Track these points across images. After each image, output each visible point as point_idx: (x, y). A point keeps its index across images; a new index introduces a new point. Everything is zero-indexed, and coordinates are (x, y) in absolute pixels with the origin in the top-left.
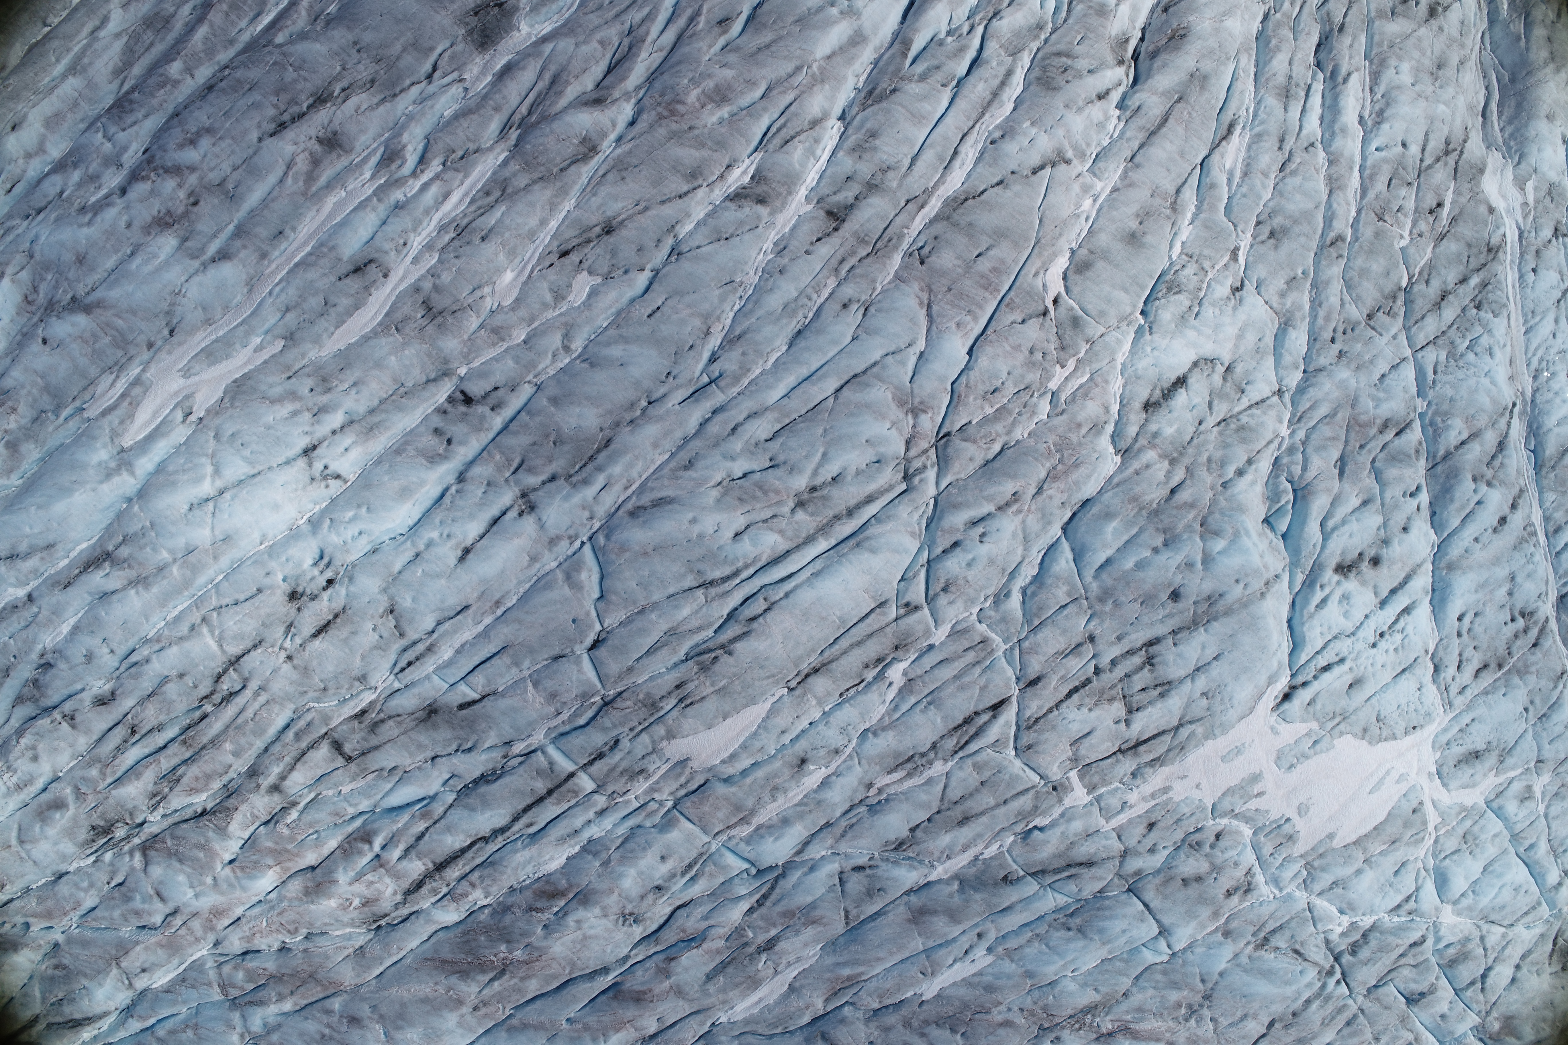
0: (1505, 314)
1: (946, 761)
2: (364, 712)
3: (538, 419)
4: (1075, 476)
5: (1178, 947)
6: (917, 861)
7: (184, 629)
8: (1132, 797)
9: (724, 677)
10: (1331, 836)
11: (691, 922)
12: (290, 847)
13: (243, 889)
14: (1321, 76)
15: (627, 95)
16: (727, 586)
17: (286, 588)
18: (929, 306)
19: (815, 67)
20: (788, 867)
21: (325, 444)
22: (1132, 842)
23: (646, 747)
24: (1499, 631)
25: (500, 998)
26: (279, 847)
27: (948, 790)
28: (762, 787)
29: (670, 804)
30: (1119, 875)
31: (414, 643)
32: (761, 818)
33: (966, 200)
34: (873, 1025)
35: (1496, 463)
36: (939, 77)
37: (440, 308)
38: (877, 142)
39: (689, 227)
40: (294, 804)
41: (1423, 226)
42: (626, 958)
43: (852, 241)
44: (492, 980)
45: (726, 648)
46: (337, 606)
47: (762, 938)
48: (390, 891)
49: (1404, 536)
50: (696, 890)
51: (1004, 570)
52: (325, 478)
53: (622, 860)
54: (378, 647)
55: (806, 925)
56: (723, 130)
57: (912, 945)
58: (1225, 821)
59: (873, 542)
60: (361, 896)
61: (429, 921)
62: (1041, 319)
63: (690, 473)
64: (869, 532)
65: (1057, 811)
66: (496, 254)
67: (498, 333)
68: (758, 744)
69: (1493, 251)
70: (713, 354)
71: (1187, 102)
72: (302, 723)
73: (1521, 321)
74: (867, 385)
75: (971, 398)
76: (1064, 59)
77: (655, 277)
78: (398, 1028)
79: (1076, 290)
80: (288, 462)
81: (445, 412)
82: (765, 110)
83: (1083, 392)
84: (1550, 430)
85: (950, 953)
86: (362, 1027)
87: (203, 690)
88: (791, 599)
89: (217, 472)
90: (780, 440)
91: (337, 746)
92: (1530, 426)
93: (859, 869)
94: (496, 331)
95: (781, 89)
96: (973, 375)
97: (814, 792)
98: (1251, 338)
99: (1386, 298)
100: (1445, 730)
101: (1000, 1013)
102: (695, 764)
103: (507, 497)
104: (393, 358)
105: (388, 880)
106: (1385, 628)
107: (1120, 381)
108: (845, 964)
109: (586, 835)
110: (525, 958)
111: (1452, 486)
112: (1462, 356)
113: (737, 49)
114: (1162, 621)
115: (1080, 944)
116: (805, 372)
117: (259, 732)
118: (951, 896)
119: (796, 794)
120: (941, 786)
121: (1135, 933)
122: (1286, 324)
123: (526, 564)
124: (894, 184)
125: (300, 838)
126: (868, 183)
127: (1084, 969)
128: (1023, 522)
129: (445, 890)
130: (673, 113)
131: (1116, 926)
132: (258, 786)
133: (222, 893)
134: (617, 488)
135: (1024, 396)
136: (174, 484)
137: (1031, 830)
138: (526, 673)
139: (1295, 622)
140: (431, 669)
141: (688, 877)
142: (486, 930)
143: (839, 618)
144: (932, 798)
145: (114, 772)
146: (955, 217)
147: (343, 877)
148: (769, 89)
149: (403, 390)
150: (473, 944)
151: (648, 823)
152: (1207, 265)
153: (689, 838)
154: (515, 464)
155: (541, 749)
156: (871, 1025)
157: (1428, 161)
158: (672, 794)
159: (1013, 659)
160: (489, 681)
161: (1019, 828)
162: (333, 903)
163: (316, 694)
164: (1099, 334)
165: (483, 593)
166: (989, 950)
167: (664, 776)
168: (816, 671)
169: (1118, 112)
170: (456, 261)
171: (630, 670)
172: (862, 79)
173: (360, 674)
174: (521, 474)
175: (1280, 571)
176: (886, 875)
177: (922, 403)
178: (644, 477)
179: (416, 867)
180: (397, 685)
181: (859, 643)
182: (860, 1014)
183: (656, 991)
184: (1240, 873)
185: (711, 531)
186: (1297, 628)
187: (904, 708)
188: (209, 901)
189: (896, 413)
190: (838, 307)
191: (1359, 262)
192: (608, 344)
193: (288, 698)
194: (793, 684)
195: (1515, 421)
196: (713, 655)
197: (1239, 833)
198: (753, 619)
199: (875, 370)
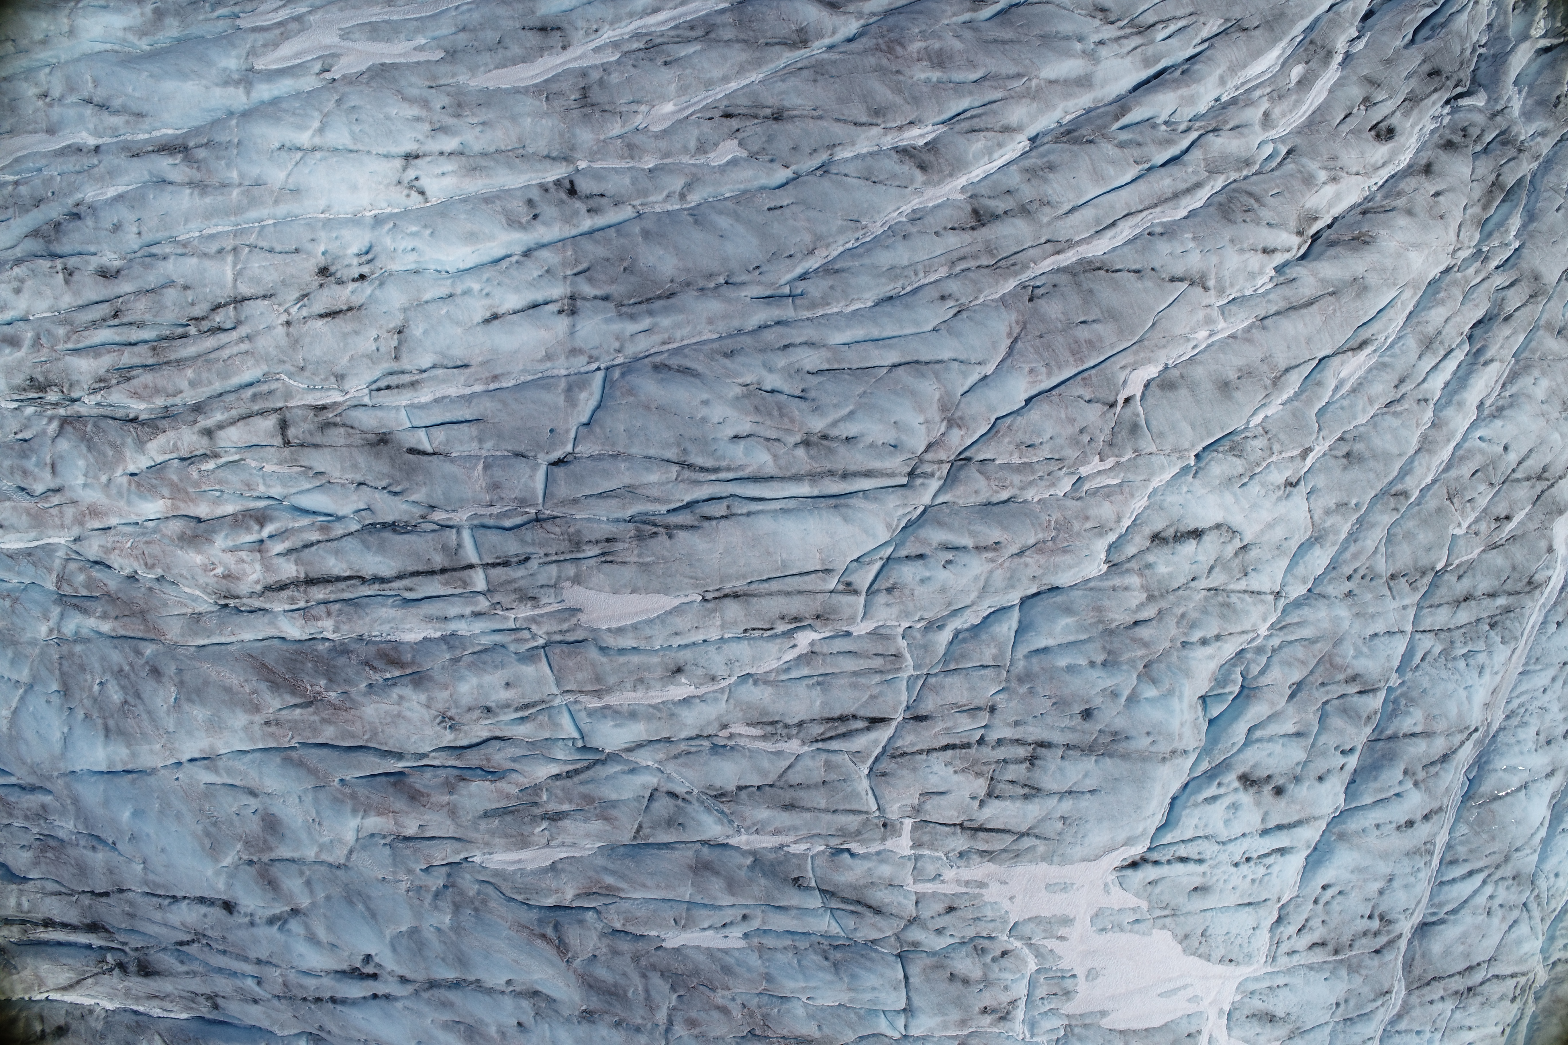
0: (1512, 646)
1: (804, 743)
2: (324, 408)
3: (622, 241)
4: (1059, 559)
5: (914, 1032)
6: (726, 818)
7: (213, 248)
8: (949, 874)
9: (653, 554)
10: (1103, 1013)
11: (500, 757)
12: (191, 490)
13: (129, 502)
14: (1466, 347)
15: (860, 15)
16: (702, 476)
17: (322, 261)
18: (1015, 340)
19: (1034, 83)
20: (613, 757)
21: (429, 159)
22: (926, 914)
23: (550, 579)
24: (1353, 920)
25: (294, 726)
26: (181, 485)
27: (790, 772)
28: (630, 672)
29: (541, 642)
30: (897, 936)
31: (403, 372)
32: (612, 700)
33: (1100, 269)
34: (606, 942)
35: (1433, 770)
36: (1136, 152)
37: (594, 100)
38: (1051, 176)
39: (848, 154)
40: (217, 456)
41: (1483, 527)
42: (424, 756)
43: (981, 246)
44: (296, 706)
45: (670, 530)
46: (356, 300)
47: (553, 807)
48: (254, 577)
49: (1317, 784)
50: (521, 731)
51: (950, 604)
52: (411, 187)
53: (471, 666)
54: (369, 357)
55: (598, 817)
56: (925, 89)
57: (681, 890)
58: (1018, 944)
59: (850, 512)
60: (226, 567)
61: (272, 623)
62: (1106, 408)
63: (727, 362)
64: (852, 501)
65: (875, 847)
66: (670, 83)
67: (632, 150)
68: (648, 632)
69: (1532, 585)
70: (806, 273)
71: (1338, 299)
72: (265, 388)
73: (1523, 661)
74: (923, 375)
75: (1007, 440)
76: (1252, 201)
77: (794, 179)
78: (190, 700)
79: (1150, 401)
80: (386, 156)
81: (546, 190)
82: (971, 93)
83: (1107, 493)
84: (1495, 770)
85: (710, 916)
86: (159, 682)
87: (197, 312)
88: (750, 519)
89: (321, 130)
90: (820, 379)
91: (284, 426)
92: (1480, 756)
93: (673, 795)
94: (630, 147)
95: (994, 83)
96: (1020, 421)
97: (674, 703)
100: (1256, 979)
101: (723, 997)
102: (583, 618)
103: (558, 291)
104: (529, 120)
105: (258, 566)
106: (1255, 855)
107: (1144, 502)
108: (613, 873)
109: (453, 626)
110: (337, 702)
111: (1382, 766)
112: (1454, 659)
113: (976, 30)
114: (1062, 730)
115: (829, 977)
116: (876, 333)
117: (224, 375)
118: (740, 867)
119: (656, 696)
120: (787, 763)
121: (883, 996)
122: (1317, 539)
123: (539, 357)
125: (204, 488)
126: (1023, 206)
127: (820, 1002)
128: (991, 572)
129: (302, 604)
130: (890, 50)
131: (870, 980)
132: (195, 422)
133: (108, 496)
134: (657, 338)
135: (1053, 466)
136: (278, 119)
137: (843, 851)
138: (484, 453)
139: (1178, 802)
140: (404, 403)
141: (519, 714)
142: (317, 660)
143: (783, 561)
144: (774, 769)
145: (78, 342)
146: (1082, 277)
147: (221, 541)
148: (984, 78)
149: (521, 151)
150: (299, 665)
151: (512, 648)
152: (1276, 447)
153: (540, 681)
154: (581, 268)
155: (458, 529)
156: (604, 940)
157: (1518, 475)
158: (548, 633)
159: (914, 688)
160: (448, 441)
161: (834, 842)
162: (198, 559)
163: (292, 369)
164: (1149, 450)
165: (488, 361)
166: (746, 936)
167: (550, 614)
168: (736, 596)
169: (1273, 273)
170: (632, 69)
171: (576, 501)
172: (1069, 117)
173: (340, 372)
174: (579, 279)
175: (1190, 748)
176: (694, 814)
177: (961, 418)
178: (685, 342)
179: (289, 570)
180: (366, 400)
181: (788, 594)
182: (599, 926)
183: (433, 799)
184: (1005, 998)
185: (716, 420)
186: (1177, 808)
187: (794, 674)
188: (92, 496)
189: (934, 413)
190: (936, 295)
192: (721, 213)
193: (266, 358)
194: (709, 596)
195: (1469, 745)
196: (655, 530)
197: (1024, 962)
198: (708, 518)
199: (937, 366)
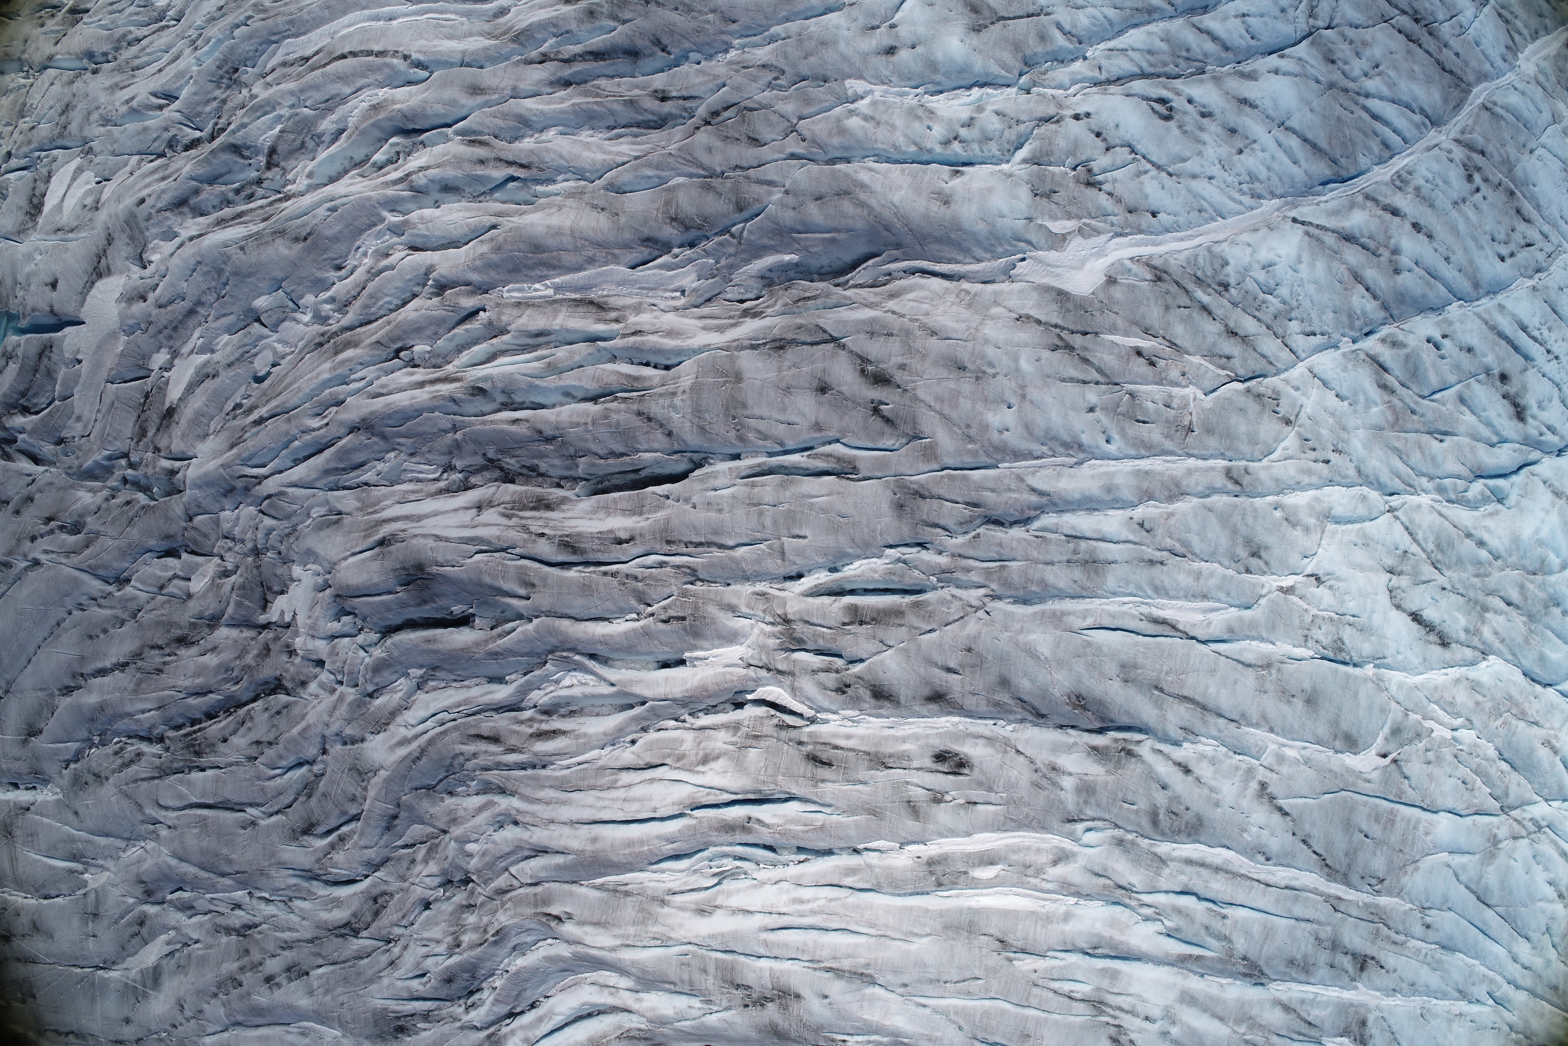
98: (1359, 556)
99: (1263, 406)
124: (1329, 929)
191: (1244, 447)
